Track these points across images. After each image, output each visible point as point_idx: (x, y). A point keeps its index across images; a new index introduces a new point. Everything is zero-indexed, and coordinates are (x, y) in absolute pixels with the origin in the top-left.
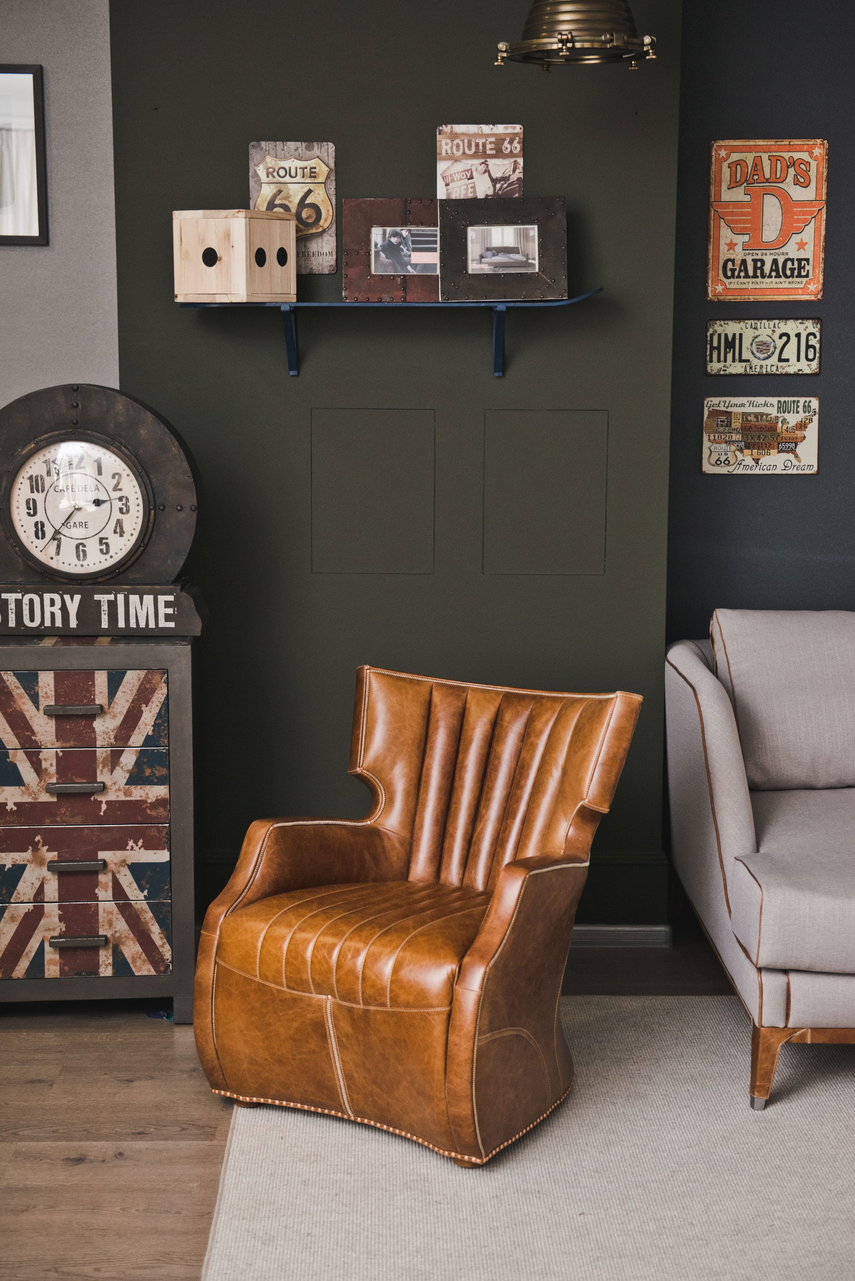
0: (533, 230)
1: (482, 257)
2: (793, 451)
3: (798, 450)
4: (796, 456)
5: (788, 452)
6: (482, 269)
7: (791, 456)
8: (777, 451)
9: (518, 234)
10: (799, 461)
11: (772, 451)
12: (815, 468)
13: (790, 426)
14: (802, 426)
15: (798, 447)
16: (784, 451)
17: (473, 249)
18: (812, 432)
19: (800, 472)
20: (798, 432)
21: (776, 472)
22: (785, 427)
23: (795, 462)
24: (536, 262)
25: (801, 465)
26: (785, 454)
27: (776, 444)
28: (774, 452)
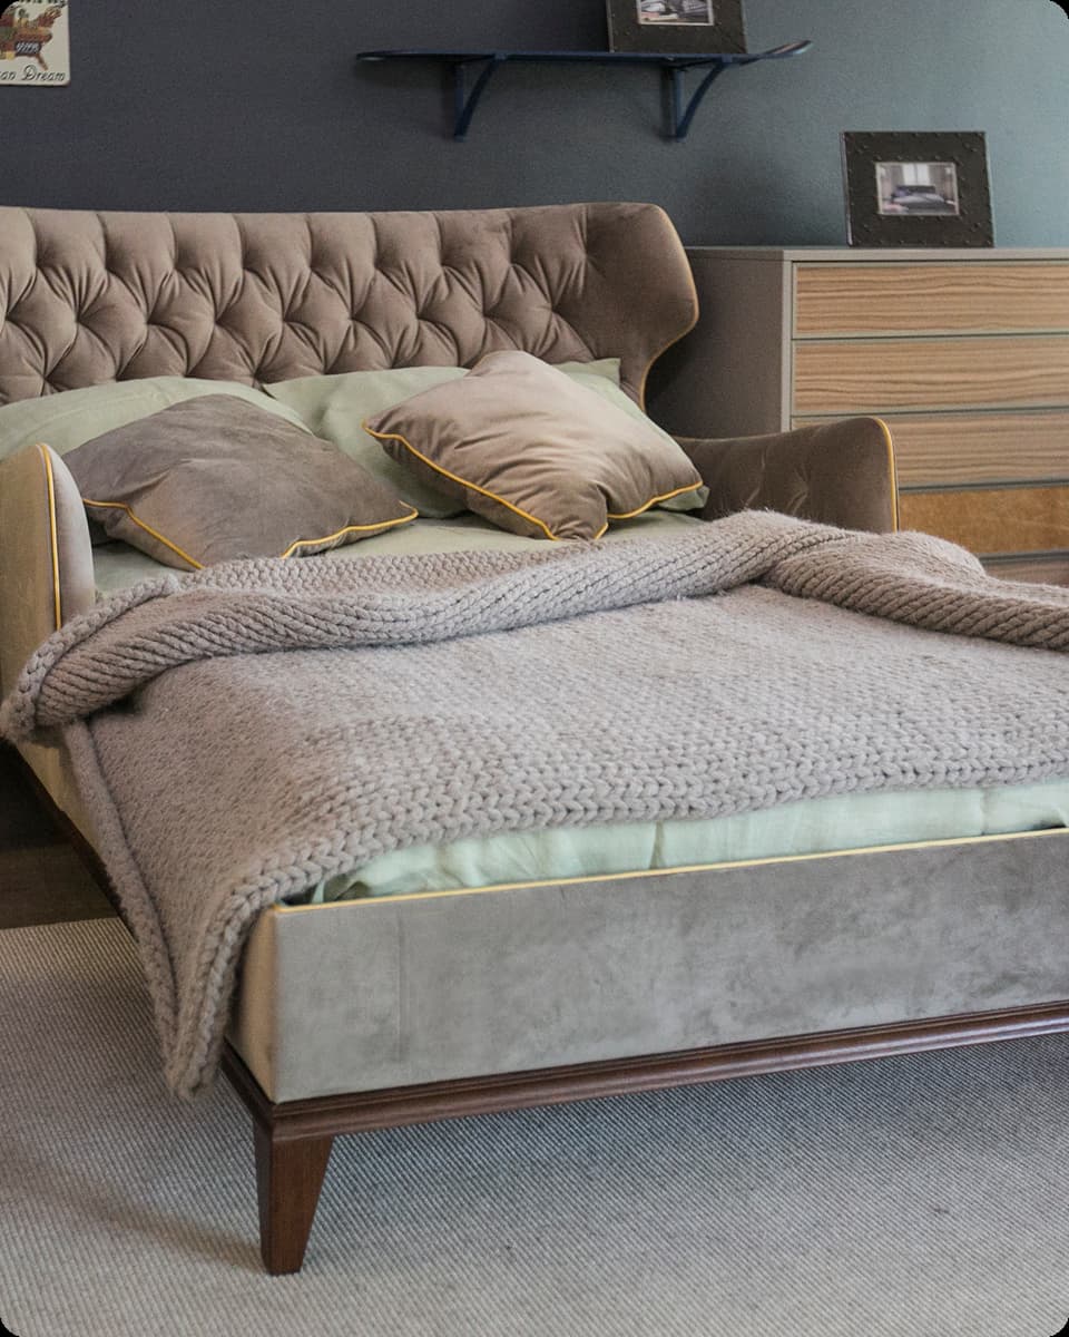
0: (951, 170)
1: (894, 196)
2: (36, 54)
3: (43, 53)
4: (41, 62)
5: (30, 55)
6: (894, 210)
7: (33, 61)
8: (14, 53)
9: (932, 171)
10: (45, 68)
11: (8, 53)
12: (67, 79)
13: (31, 19)
14: (46, 20)
15: (43, 49)
16: (24, 54)
17: (884, 189)
18: (60, 28)
19: (46, 83)
20: (42, 28)
21: (14, 82)
22: (23, 21)
23: (40, 69)
24: (956, 204)
25: (49, 72)
26: (25, 58)
27: (13, 43)
28: (10, 54)
